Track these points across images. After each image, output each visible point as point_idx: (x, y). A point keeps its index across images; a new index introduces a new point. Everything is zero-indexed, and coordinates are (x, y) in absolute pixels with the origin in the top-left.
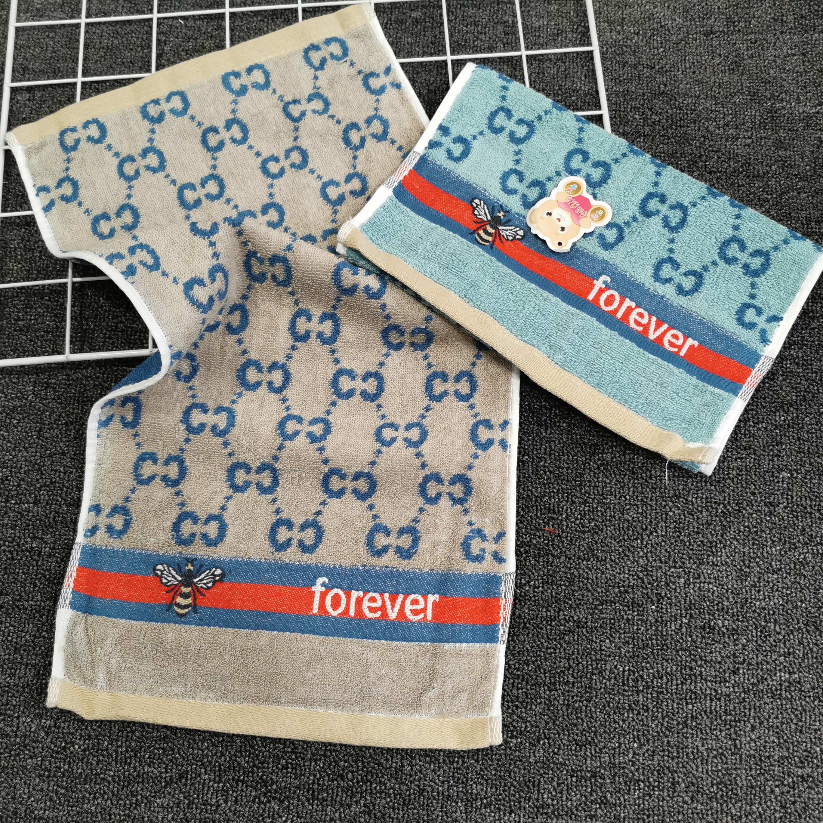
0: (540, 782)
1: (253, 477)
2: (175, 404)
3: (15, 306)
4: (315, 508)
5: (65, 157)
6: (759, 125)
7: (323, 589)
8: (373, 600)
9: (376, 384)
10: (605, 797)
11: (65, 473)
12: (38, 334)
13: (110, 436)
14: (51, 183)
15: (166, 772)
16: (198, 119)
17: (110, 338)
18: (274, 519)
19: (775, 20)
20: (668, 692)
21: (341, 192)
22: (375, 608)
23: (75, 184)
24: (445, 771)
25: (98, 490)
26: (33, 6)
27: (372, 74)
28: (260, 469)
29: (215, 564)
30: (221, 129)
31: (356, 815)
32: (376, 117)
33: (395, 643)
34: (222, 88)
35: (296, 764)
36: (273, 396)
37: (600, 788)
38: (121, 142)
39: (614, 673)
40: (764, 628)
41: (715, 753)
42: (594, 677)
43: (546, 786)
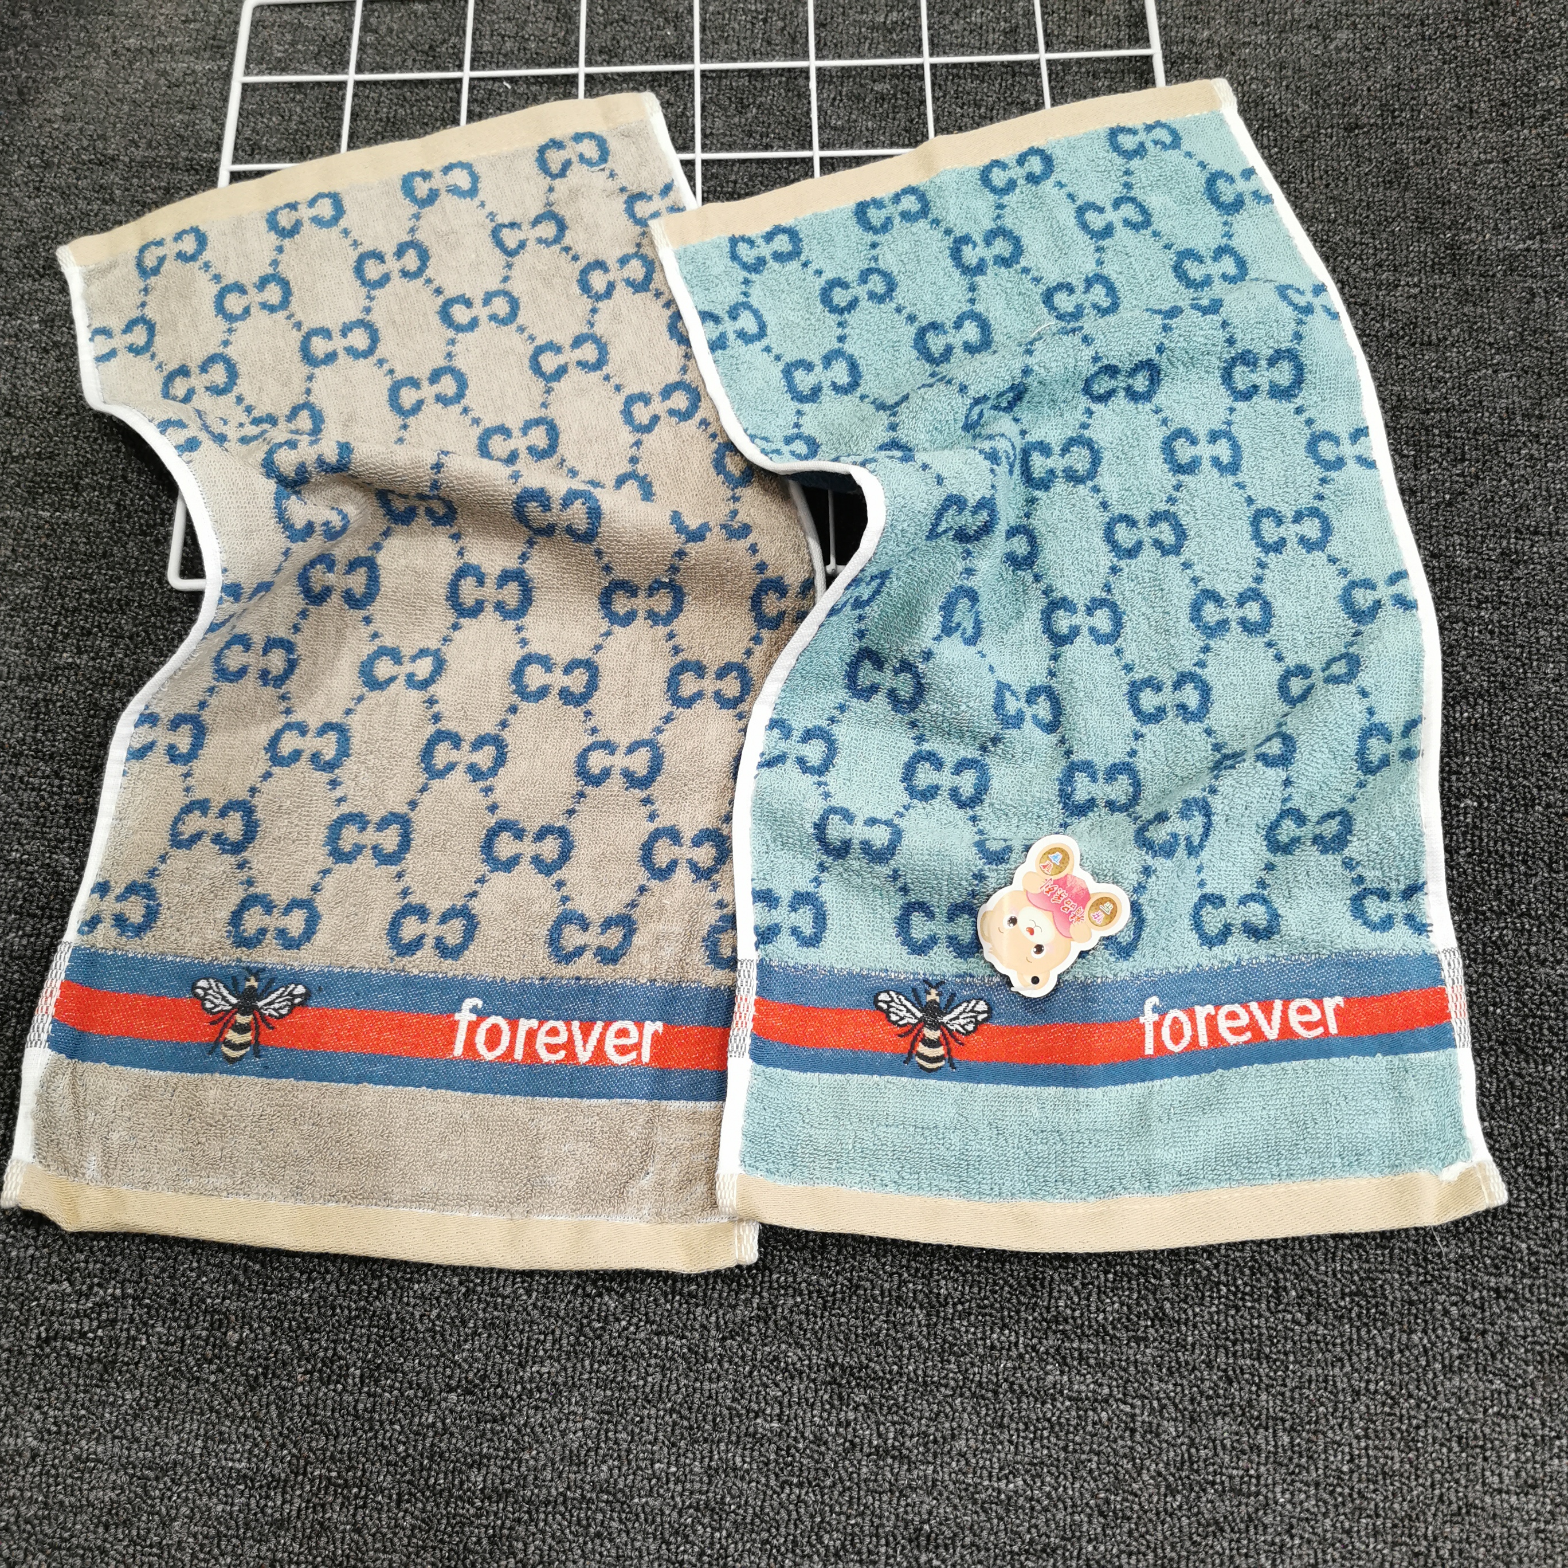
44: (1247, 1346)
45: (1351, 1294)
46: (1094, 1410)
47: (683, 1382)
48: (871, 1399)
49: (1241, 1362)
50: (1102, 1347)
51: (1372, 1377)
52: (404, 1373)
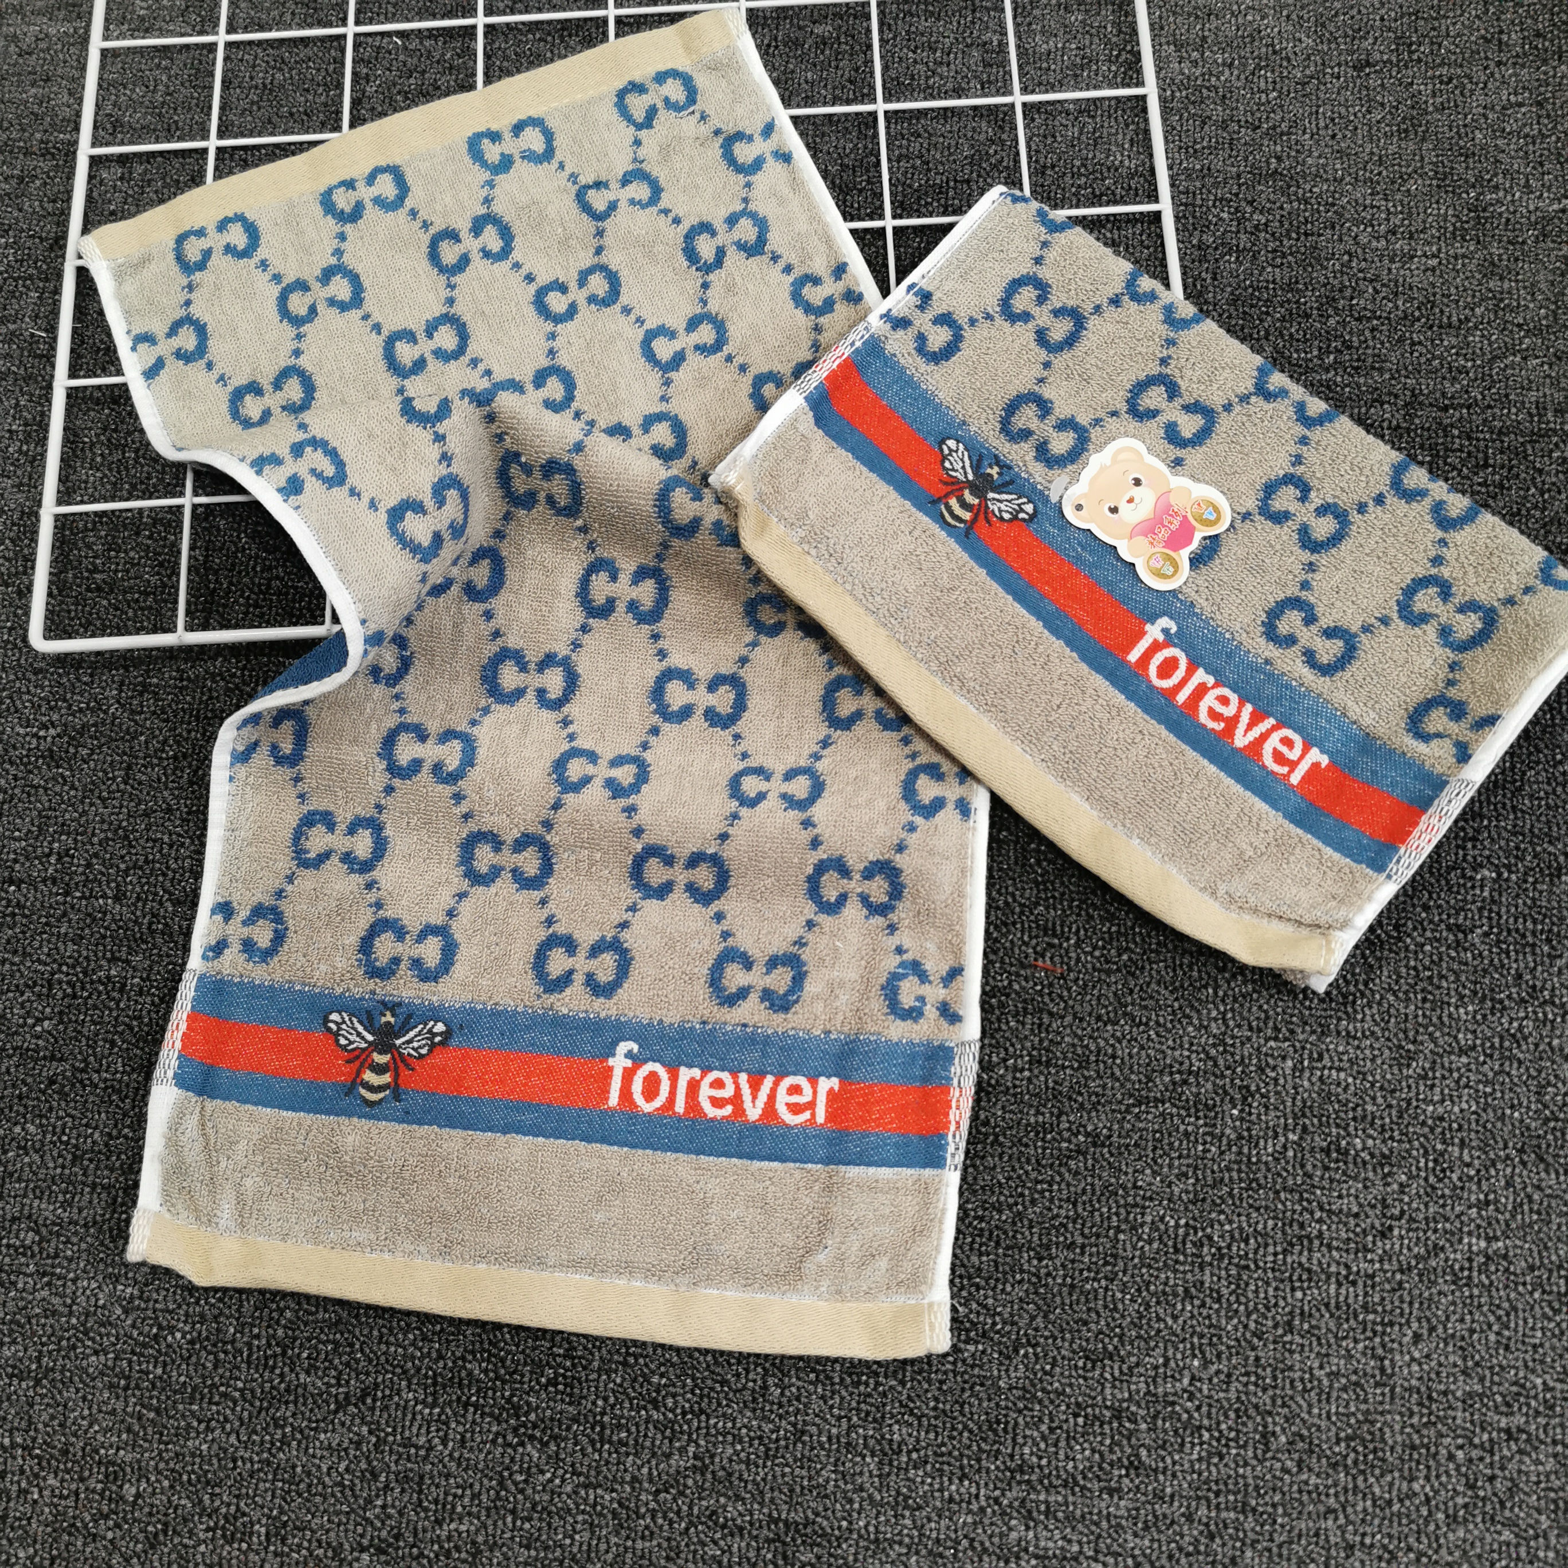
0: (1016, 1424)
1: (507, 858)
2: (368, 724)
3: (89, 547)
4: (618, 915)
5: (185, 282)
6: (1453, 233)
7: (629, 1063)
8: (718, 1084)
9: (732, 696)
10: (1137, 1456)
11: (171, 846)
12: (129, 596)
13: (251, 779)
14: (159, 327)
15: (339, 1385)
16: (423, 214)
17: (256, 606)
18: (542, 934)
19: (1488, 41)
20: (1258, 1267)
21: (678, 348)
22: (723, 1099)
23: (201, 331)
24: (842, 1398)
25: (230, 876)
26: (133, 12)
27: (739, 136)
28: (521, 844)
29: (435, 1013)
30: (464, 235)
31: (678, 1472)
32: (744, 213)
33: (757, 1164)
34: (468, 160)
35: (573, 1378)
36: (547, 715)
38: (285, 257)
39: (1158, 1230)
40: (1442, 1154)
41: (1344, 1381)
42: (1122, 1237)
43: (1028, 1432)
44: (1231, 1498)
45: (1349, 1438)
49: (1224, 1515)
50: (1071, 1499)
51: (1368, 1530)
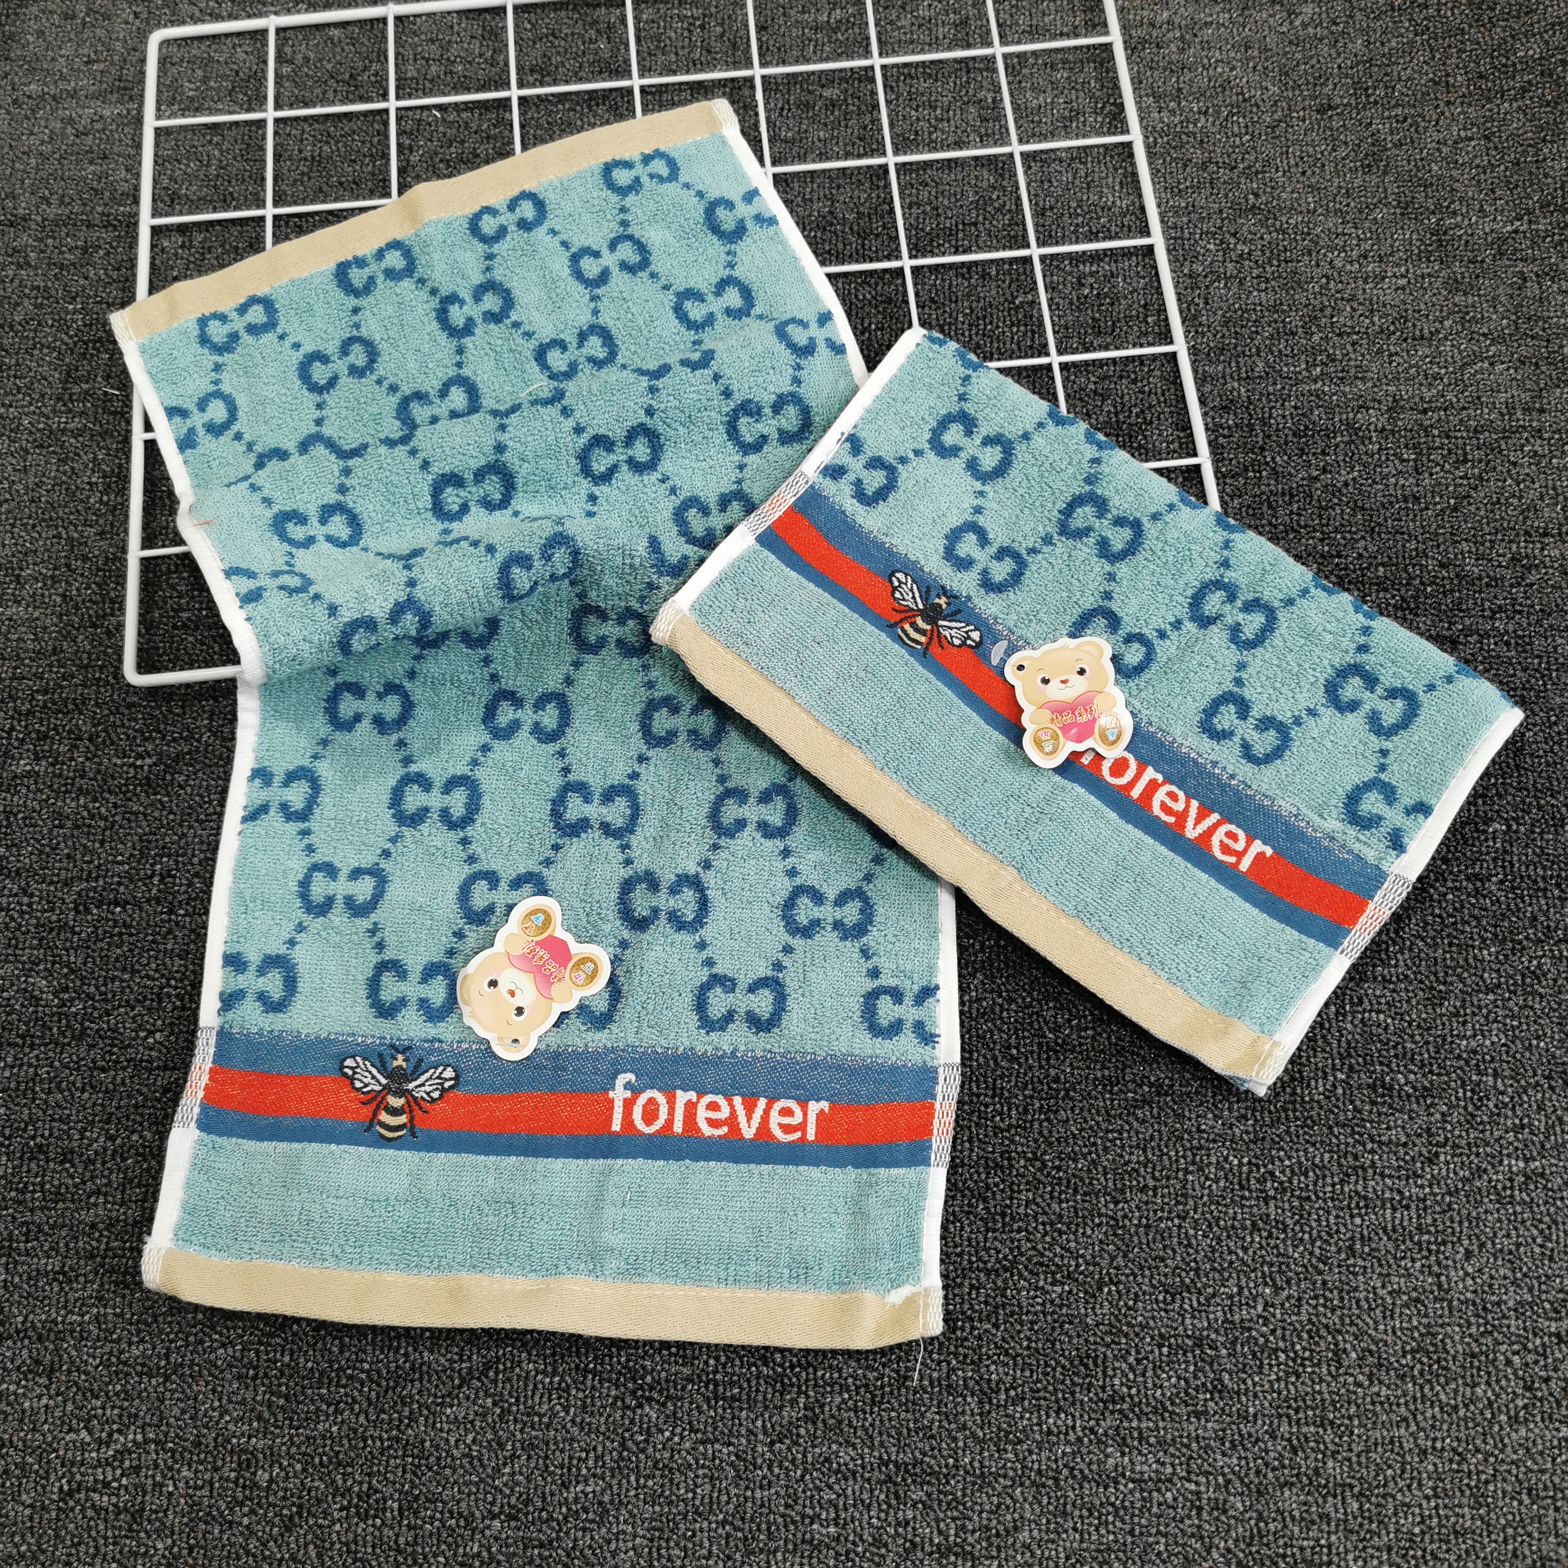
37: (1211, 1365)
46: (1159, 1490)
47: (734, 1491)
48: (929, 1495)
52: (444, 1503)
